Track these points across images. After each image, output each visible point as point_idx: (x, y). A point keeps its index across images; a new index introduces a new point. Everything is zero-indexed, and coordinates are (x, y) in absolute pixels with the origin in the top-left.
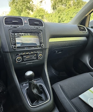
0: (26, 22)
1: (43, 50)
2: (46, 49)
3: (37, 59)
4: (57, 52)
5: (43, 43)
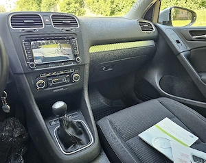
0: (47, 20)
1: (79, 67)
2: (84, 65)
3: (71, 82)
5: (79, 55)
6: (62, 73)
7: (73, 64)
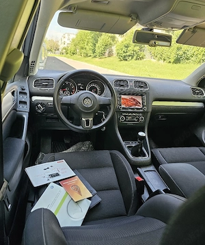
0: (131, 84)
1: (144, 113)
2: (148, 112)
3: (138, 121)
5: (146, 106)
6: (134, 115)
7: (141, 111)
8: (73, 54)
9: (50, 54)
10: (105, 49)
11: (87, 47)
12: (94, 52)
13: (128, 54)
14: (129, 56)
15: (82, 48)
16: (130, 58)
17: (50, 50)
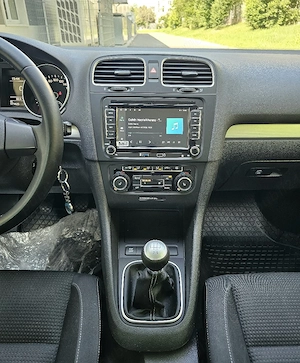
0: (153, 71)
2: (206, 162)
3: (174, 188)
4: (259, 172)
5: (200, 142)
6: (161, 170)
7: (183, 158)
8: (176, 25)
9: (141, 30)
10: (227, 11)
11: (198, 12)
12: (208, 19)
13: (267, 15)
14: (270, 18)
15: (190, 14)
16: (272, 22)
17: (142, 24)
